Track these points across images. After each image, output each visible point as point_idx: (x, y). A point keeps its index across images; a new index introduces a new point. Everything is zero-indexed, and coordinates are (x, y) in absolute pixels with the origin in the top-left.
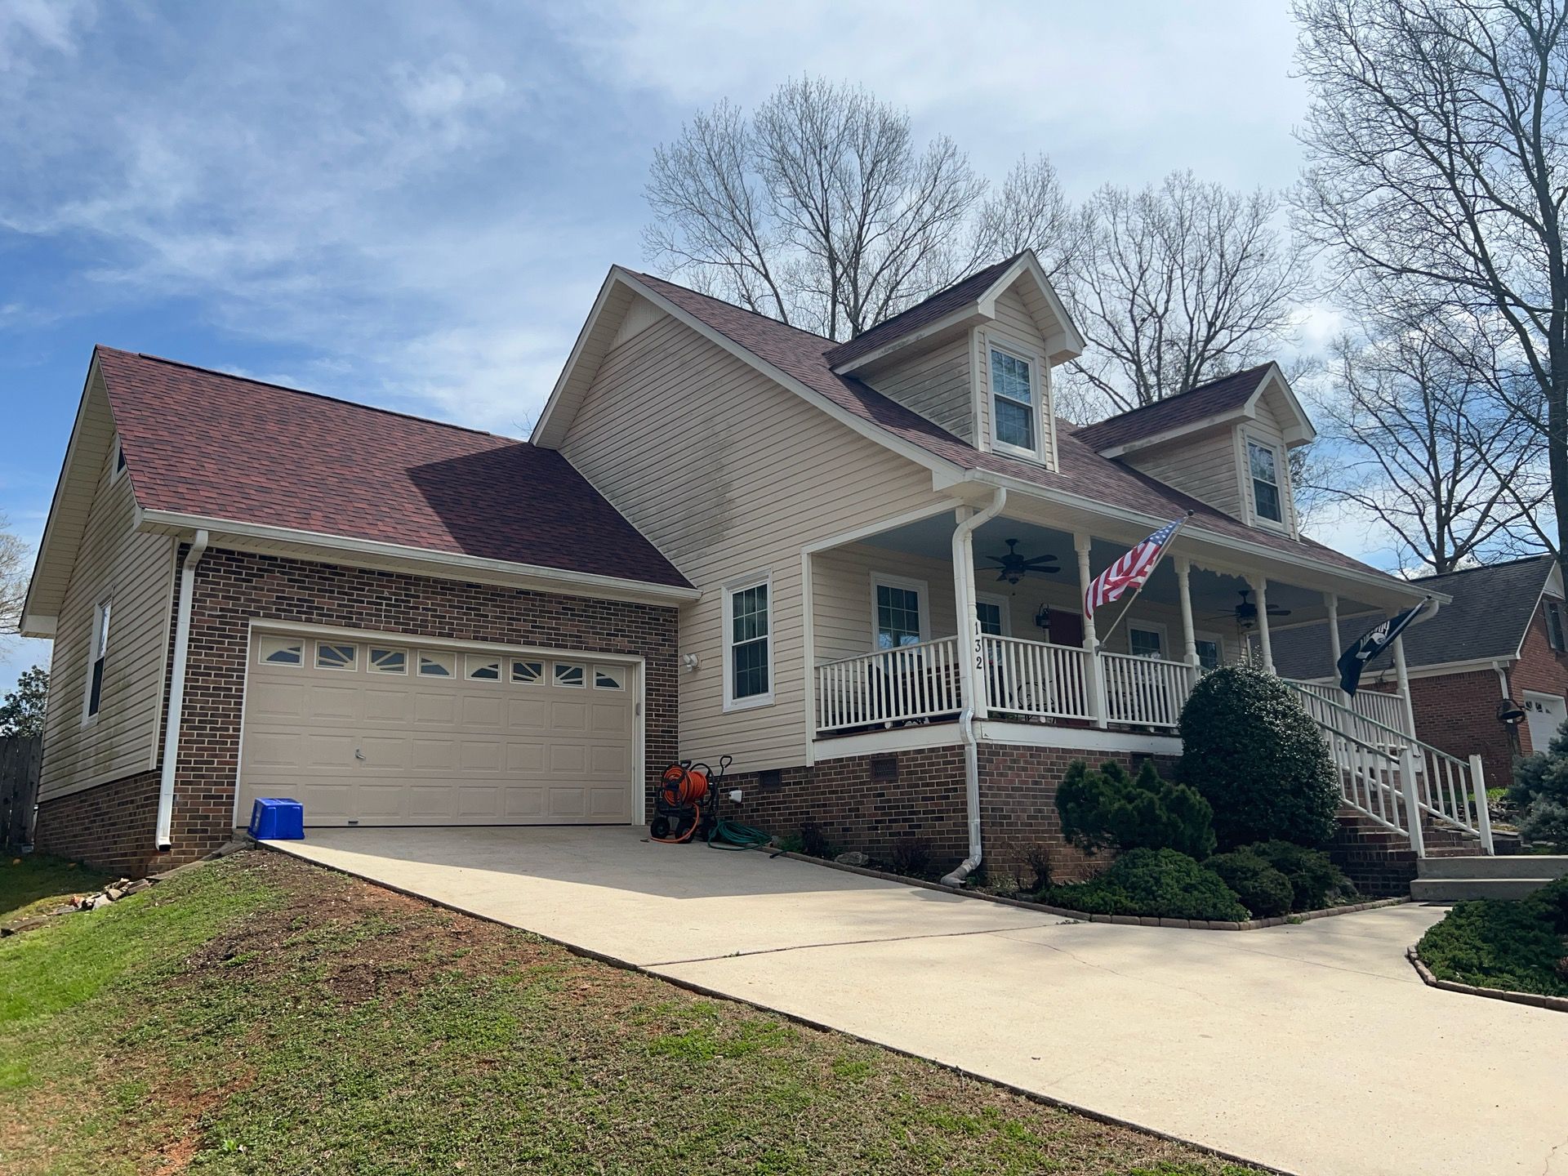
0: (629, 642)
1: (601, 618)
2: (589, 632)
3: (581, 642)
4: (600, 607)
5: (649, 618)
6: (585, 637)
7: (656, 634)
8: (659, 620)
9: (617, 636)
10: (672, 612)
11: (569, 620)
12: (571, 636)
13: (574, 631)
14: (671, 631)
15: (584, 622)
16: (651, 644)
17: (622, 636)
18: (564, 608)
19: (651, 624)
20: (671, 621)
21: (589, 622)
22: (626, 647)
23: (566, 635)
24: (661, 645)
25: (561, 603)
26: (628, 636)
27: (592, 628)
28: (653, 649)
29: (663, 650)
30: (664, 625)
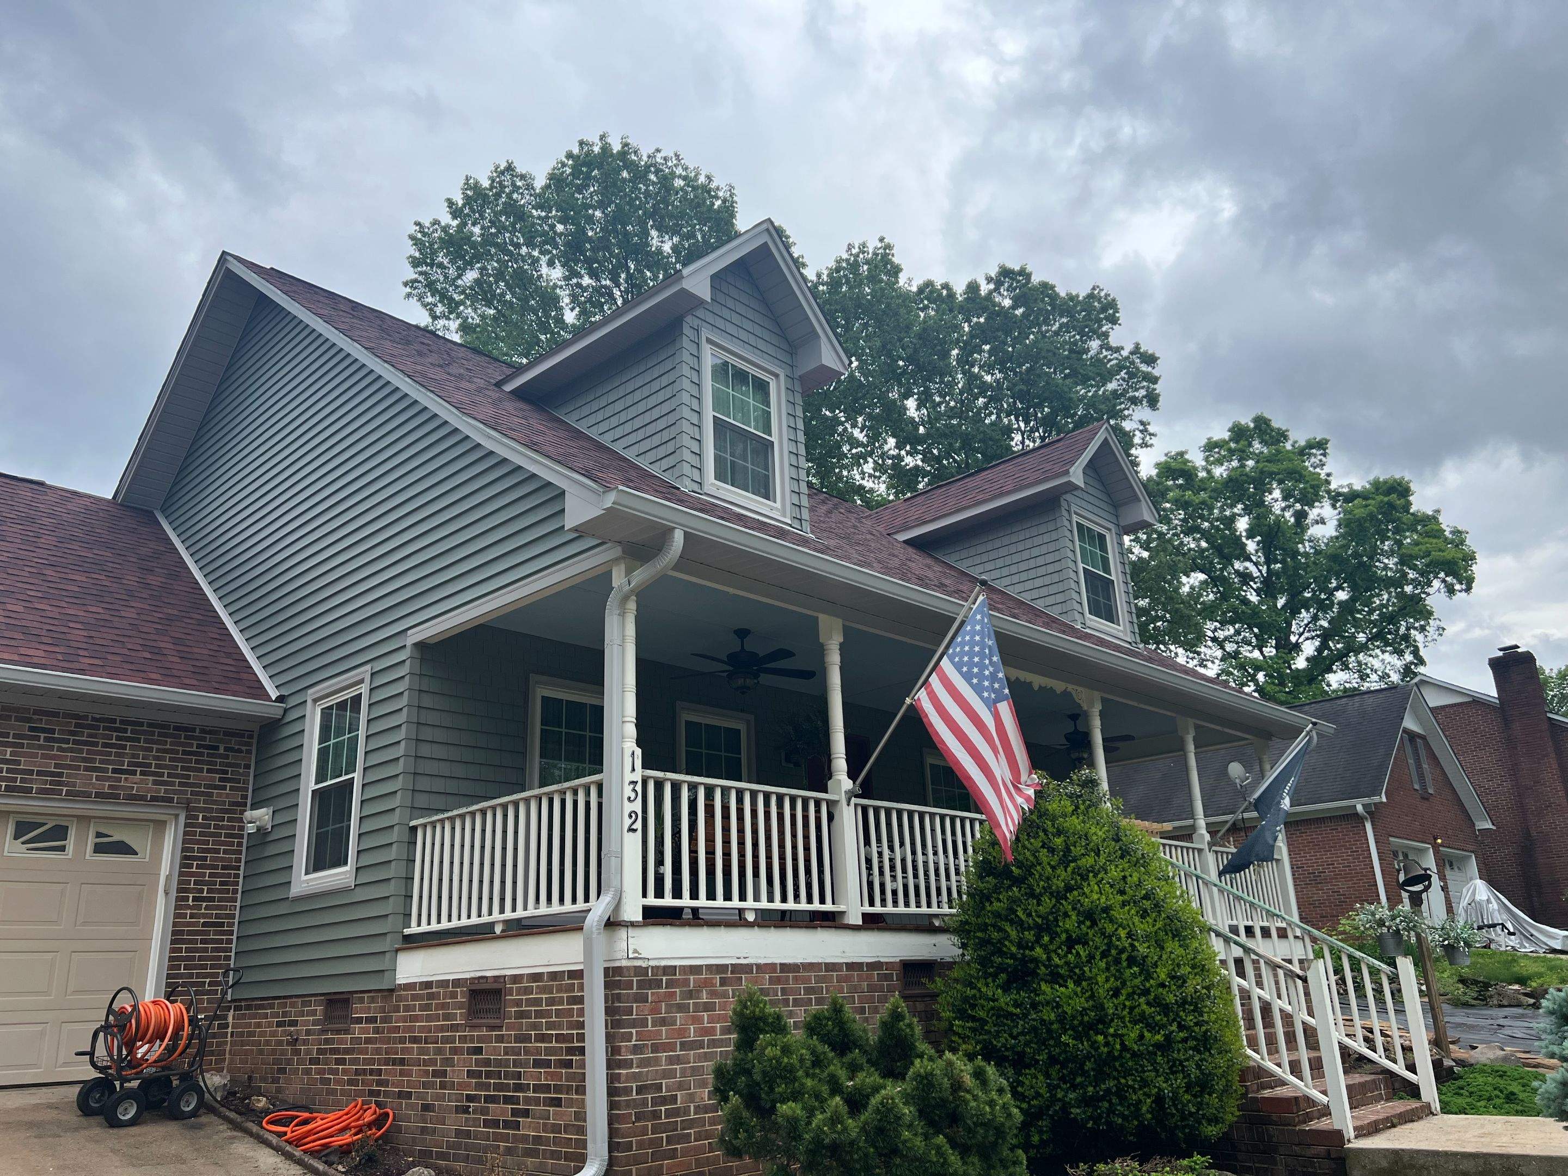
0: (155, 782)
1: (105, 745)
2: (78, 768)
3: (60, 783)
4: (105, 728)
5: (199, 746)
6: (68, 776)
7: (209, 771)
8: (217, 748)
9: (134, 773)
10: (243, 736)
11: (40, 747)
12: (39, 773)
13: (48, 765)
14: (238, 766)
15: (71, 750)
16: (199, 786)
17: (142, 773)
18: (32, 729)
19: (202, 754)
20: (240, 751)
21: (81, 751)
22: (149, 790)
23: (31, 772)
24: (216, 787)
25: (29, 720)
26: (154, 774)
27: (85, 760)
28: (203, 794)
29: (219, 795)
30: (227, 757)
